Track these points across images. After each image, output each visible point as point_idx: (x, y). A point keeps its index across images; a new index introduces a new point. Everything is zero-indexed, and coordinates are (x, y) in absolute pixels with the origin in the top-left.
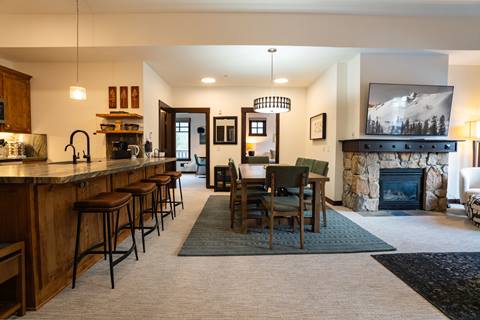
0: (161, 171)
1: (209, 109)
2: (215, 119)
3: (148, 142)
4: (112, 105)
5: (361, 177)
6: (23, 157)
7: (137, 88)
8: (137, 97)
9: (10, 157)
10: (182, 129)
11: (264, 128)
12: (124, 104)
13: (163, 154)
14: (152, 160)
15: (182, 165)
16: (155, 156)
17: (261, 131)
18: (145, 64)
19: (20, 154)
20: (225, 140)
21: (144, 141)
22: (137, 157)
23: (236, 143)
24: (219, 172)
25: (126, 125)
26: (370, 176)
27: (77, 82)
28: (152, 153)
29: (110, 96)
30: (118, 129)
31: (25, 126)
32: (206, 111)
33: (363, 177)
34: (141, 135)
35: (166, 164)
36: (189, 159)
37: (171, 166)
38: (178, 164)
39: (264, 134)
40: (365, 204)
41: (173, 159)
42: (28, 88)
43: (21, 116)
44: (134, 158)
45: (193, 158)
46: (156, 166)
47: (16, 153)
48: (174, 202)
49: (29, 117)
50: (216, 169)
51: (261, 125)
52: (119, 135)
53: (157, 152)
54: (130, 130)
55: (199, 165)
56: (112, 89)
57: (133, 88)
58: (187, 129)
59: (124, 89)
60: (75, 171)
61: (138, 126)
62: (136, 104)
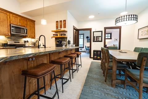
0: (73, 52)
1: (91, 29)
2: (93, 32)
3: (69, 41)
4: (57, 28)
6: (33, 46)
7: (65, 20)
8: (65, 24)
9: (30, 46)
11: (111, 36)
12: (61, 27)
13: (74, 45)
14: (71, 47)
15: (81, 49)
16: (72, 46)
17: (109, 37)
18: (68, 12)
19: (32, 45)
20: (95, 40)
21: (68, 41)
22: (65, 46)
23: (102, 41)
24: (95, 52)
25: (61, 34)
27: (43, 18)
28: (70, 45)
29: (56, 24)
30: (59, 36)
31: (33, 36)
32: (90, 30)
34: (66, 38)
35: (75, 49)
36: (83, 47)
37: (77, 50)
38: (80, 49)
39: (111, 38)
41: (78, 47)
42: (34, 24)
43: (32, 33)
44: (64, 46)
45: (84, 47)
46: (71, 50)
47: (31, 45)
48: (78, 64)
49: (35, 33)
50: (94, 51)
51: (109, 35)
52: (59, 38)
53: (72, 44)
54: (63, 36)
55: (87, 49)
56: (57, 22)
57: (64, 21)
59: (61, 21)
60: (39, 51)
61: (65, 35)
62: (65, 27)
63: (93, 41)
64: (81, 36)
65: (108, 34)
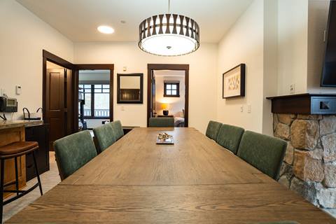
1: (113, 65)
2: (119, 76)
5: (311, 153)
10: (104, 91)
11: (178, 90)
17: (174, 93)
23: (141, 102)
26: (326, 153)
33: (314, 154)
39: (178, 95)
40: (318, 197)
51: (175, 87)
58: (108, 91)
63: (118, 102)
64: (86, 86)
65: (171, 84)
